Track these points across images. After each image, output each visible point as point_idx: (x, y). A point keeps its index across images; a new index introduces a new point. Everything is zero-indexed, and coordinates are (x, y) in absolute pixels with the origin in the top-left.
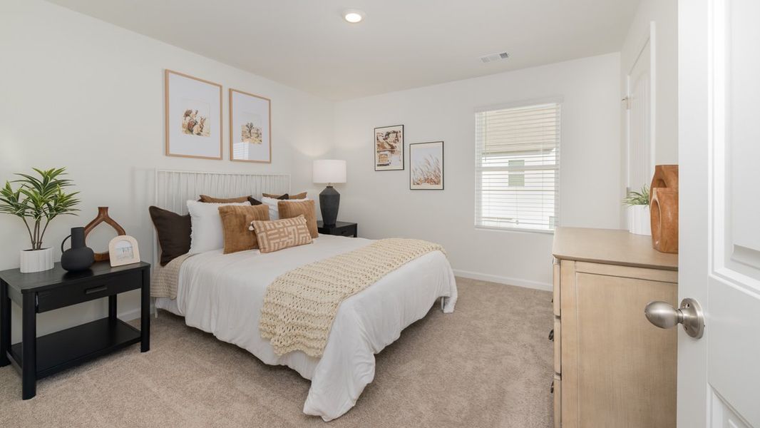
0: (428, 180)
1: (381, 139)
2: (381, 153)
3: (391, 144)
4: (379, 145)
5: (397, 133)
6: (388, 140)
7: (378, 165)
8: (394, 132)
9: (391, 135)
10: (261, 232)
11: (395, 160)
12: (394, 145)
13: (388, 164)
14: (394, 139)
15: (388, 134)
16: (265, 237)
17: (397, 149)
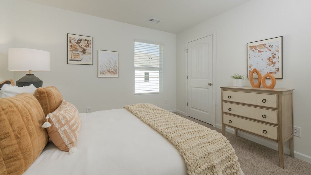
0: (109, 72)
1: (74, 42)
2: (74, 52)
3: (83, 47)
4: (71, 46)
5: (88, 41)
6: (80, 44)
7: (70, 60)
8: (85, 40)
9: (82, 42)
10: (62, 125)
11: (86, 58)
12: (85, 48)
13: (80, 61)
14: (86, 44)
15: (80, 40)
16: (69, 131)
17: (88, 51)
